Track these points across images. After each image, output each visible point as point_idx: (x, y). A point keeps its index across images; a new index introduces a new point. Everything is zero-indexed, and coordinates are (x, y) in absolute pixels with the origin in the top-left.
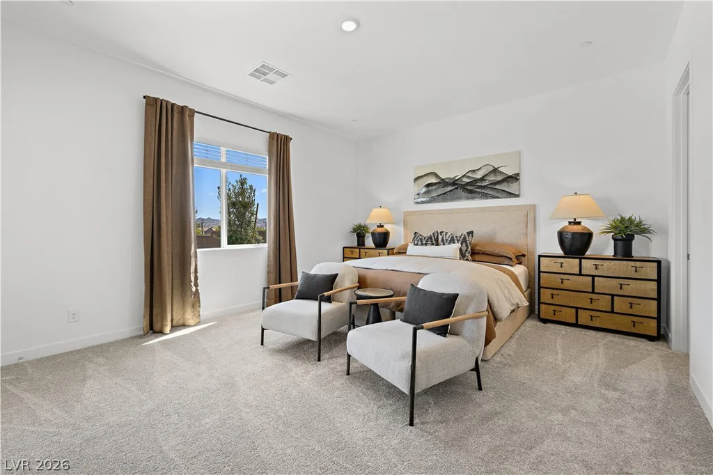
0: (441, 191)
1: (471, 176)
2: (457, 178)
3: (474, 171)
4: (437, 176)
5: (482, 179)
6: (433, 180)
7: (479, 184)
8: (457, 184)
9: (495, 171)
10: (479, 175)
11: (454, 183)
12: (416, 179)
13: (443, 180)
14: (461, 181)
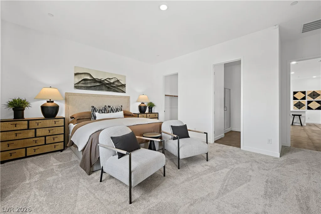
0: (93, 84)
1: (108, 80)
2: (102, 80)
3: (110, 79)
4: (91, 76)
5: (113, 83)
6: (89, 78)
7: (112, 85)
8: (102, 83)
9: (118, 81)
10: (112, 81)
11: (100, 81)
12: (76, 74)
13: (94, 79)
14: (104, 82)
